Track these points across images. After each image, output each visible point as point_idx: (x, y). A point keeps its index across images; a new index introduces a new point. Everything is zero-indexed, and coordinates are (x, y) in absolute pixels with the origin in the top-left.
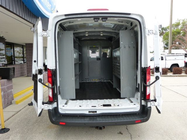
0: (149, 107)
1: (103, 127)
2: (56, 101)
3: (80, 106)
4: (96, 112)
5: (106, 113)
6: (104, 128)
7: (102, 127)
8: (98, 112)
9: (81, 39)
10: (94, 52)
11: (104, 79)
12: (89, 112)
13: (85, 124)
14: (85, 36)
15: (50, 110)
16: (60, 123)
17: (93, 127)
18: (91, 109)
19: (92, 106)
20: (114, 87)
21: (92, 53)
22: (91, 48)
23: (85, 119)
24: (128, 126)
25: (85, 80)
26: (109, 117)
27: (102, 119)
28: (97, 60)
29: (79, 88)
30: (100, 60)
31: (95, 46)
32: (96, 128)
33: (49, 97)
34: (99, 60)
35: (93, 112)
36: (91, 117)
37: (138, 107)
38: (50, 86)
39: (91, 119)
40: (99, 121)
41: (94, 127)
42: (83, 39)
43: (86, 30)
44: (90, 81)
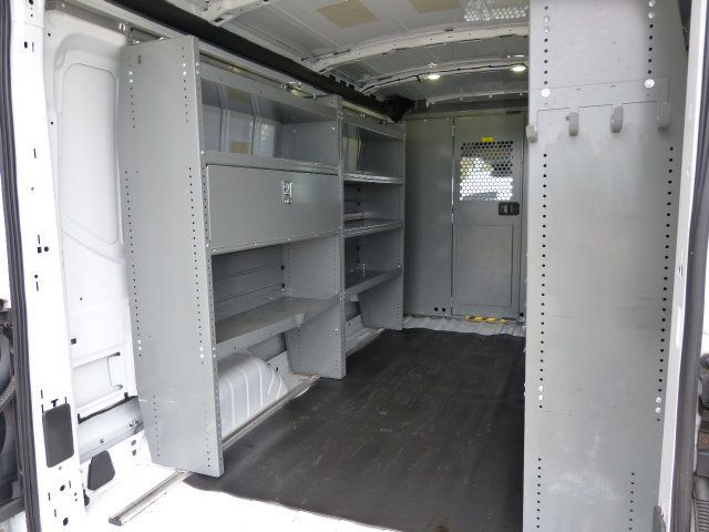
9: (425, 100)
22: (470, 149)
28: (501, 213)
29: (339, 375)
31: (491, 140)
42: (431, 101)
43: (400, 45)
44: (457, 319)
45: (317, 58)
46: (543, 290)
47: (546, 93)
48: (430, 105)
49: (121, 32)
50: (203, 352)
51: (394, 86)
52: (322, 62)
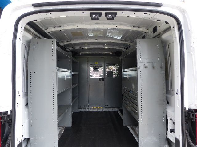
9: (80, 53)
10: (96, 70)
11: (109, 107)
14: (83, 50)
20: (124, 125)
21: (94, 71)
22: (92, 65)
25: (84, 107)
28: (100, 81)
29: (71, 126)
30: (104, 81)
31: (97, 63)
34: (102, 81)
42: (82, 53)
43: (84, 41)
44: (90, 108)
45: (62, 42)
46: (141, 99)
47: (141, 59)
48: (81, 54)
49: (32, 35)
50: (54, 122)
51: (76, 50)
52: (63, 43)
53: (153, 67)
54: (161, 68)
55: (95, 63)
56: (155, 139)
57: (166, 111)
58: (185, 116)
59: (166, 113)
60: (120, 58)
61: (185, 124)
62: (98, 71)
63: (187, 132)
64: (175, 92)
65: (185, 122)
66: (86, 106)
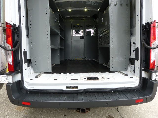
0: (154, 80)
1: (87, 109)
2: (20, 72)
3: (55, 79)
4: (77, 87)
5: (92, 89)
6: (89, 110)
7: (85, 110)
8: (81, 88)
10: (78, 32)
11: (88, 58)
12: (67, 87)
13: (59, 104)
15: (10, 83)
16: (23, 103)
17: (71, 109)
18: (70, 84)
19: (72, 80)
20: (99, 63)
21: (76, 34)
22: (75, 26)
23: (61, 98)
24: (119, 107)
26: (96, 94)
27: (85, 98)
28: (81, 38)
29: (59, 64)
30: (84, 38)
31: (78, 24)
32: (77, 111)
33: (9, 65)
34: (82, 38)
35: (73, 87)
36: (70, 94)
37: (136, 80)
38: (10, 47)
39: (69, 97)
40: (82, 99)
41: (74, 109)
43: (68, 0)
48: (66, 18)
50: (48, 46)
53: (121, 5)
54: (127, 5)
55: (77, 24)
56: (122, 59)
57: (130, 39)
58: (143, 29)
59: (130, 40)
60: (97, 20)
61: (143, 35)
62: (79, 34)
63: (144, 41)
64: (137, 14)
65: (143, 33)
66: (71, 58)
